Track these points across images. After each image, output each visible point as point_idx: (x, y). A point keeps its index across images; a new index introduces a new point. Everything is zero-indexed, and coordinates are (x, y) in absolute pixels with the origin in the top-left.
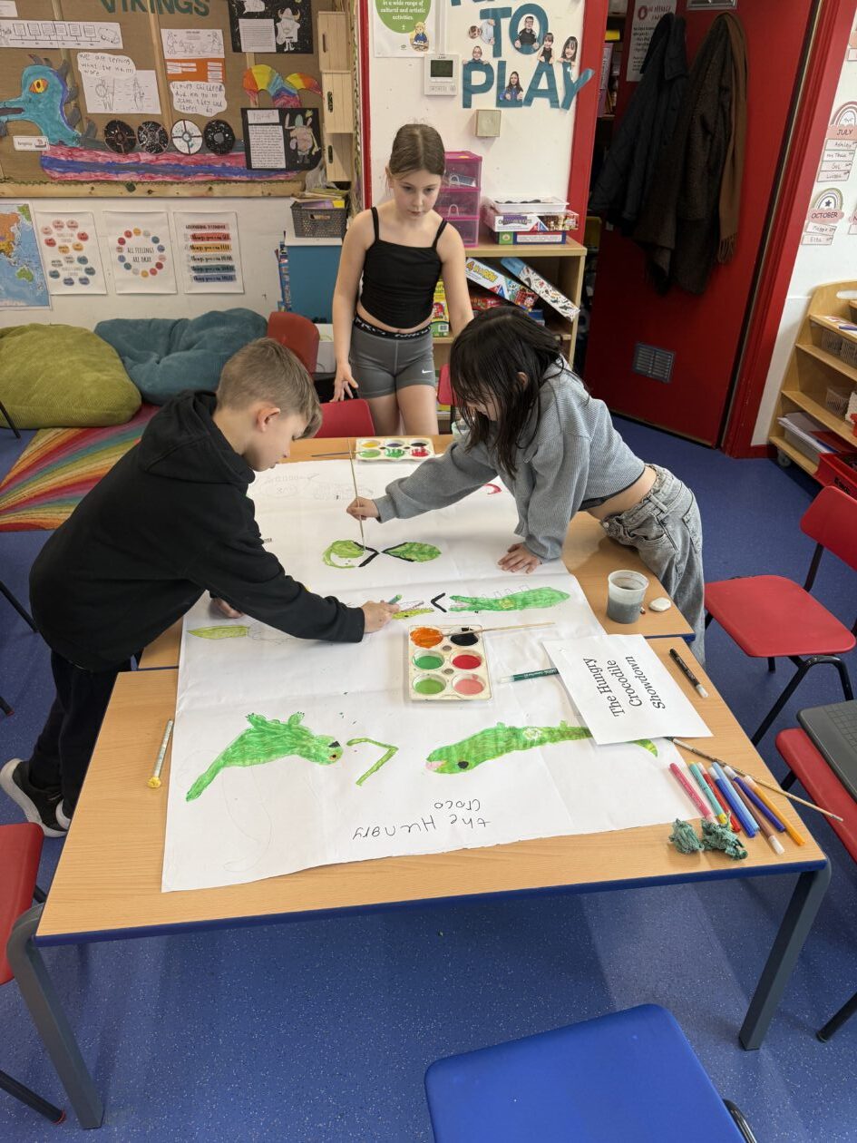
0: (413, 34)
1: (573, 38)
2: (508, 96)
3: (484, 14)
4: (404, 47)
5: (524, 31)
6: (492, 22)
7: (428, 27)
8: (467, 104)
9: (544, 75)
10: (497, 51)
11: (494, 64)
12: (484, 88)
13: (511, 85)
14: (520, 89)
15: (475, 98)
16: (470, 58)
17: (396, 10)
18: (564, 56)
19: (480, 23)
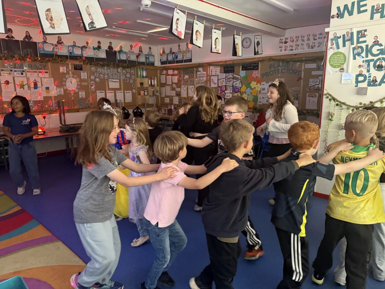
0: (340, 68)
2: (372, 83)
4: (336, 72)
5: (379, 65)
6: (367, 63)
7: (345, 67)
8: (356, 86)
10: (368, 71)
11: (367, 75)
12: (363, 81)
13: (373, 80)
14: (376, 81)
15: (360, 84)
16: (358, 73)
17: (335, 63)
19: (362, 64)
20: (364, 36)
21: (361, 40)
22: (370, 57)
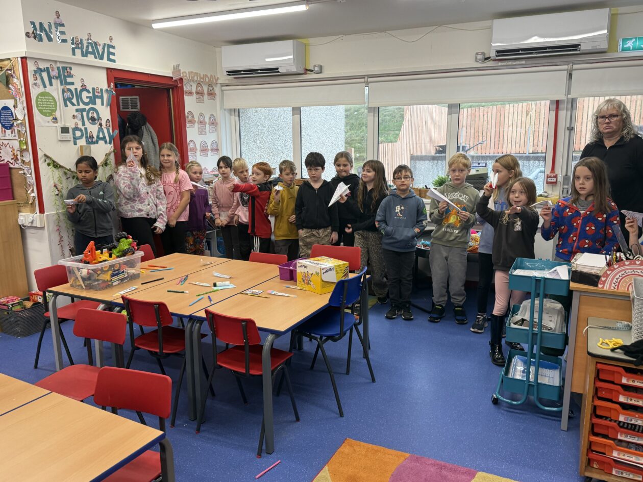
1: (108, 119)
2: (90, 140)
3: (77, 110)
4: (48, 122)
5: (91, 117)
6: (80, 113)
8: (75, 144)
9: (101, 133)
10: (84, 124)
11: (83, 128)
12: (81, 137)
15: (78, 141)
16: (74, 126)
17: (44, 108)
18: (106, 126)
19: (76, 114)
20: (71, 76)
21: (69, 80)
22: (82, 106)
